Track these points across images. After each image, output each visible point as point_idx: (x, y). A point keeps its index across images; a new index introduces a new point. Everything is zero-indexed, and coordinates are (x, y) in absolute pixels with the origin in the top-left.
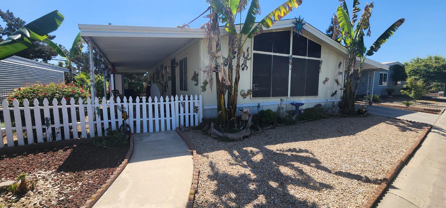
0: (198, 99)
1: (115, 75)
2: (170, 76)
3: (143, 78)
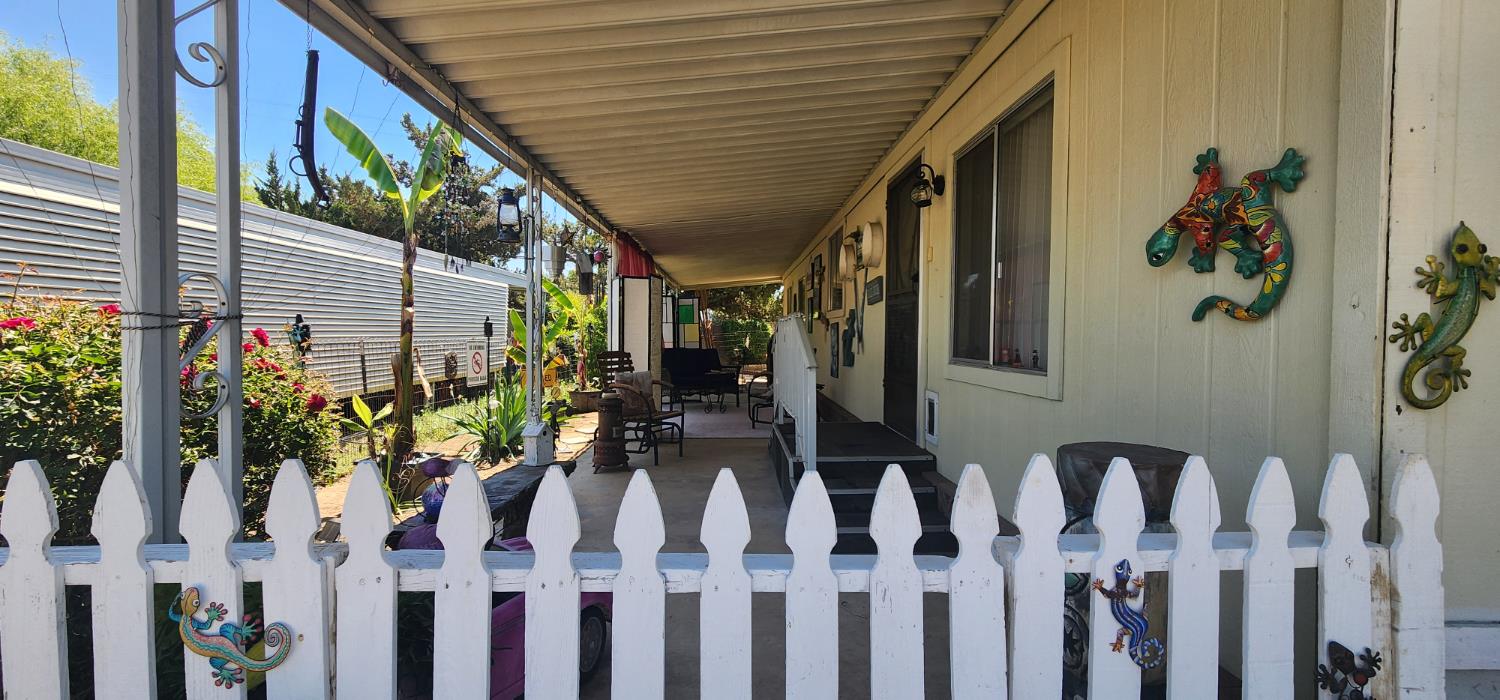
0: (1378, 531)
1: (626, 280)
2: (881, 278)
3: (768, 308)
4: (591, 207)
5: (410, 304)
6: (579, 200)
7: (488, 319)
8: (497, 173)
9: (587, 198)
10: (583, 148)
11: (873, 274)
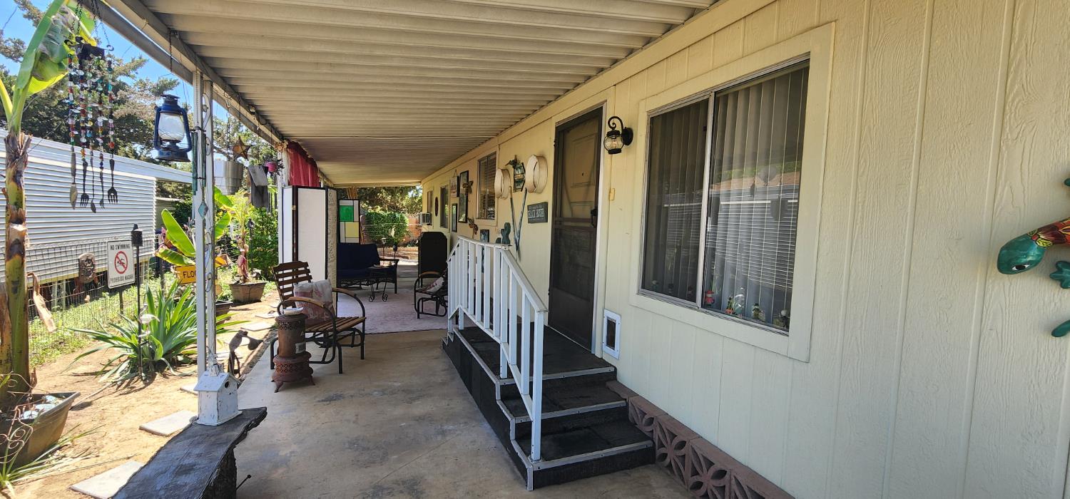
1: (300, 190)
2: (545, 205)
3: (404, 203)
4: (263, 117)
5: (20, 220)
6: (253, 110)
7: (136, 227)
8: (138, 65)
9: (261, 109)
10: (269, 57)
11: (533, 199)
